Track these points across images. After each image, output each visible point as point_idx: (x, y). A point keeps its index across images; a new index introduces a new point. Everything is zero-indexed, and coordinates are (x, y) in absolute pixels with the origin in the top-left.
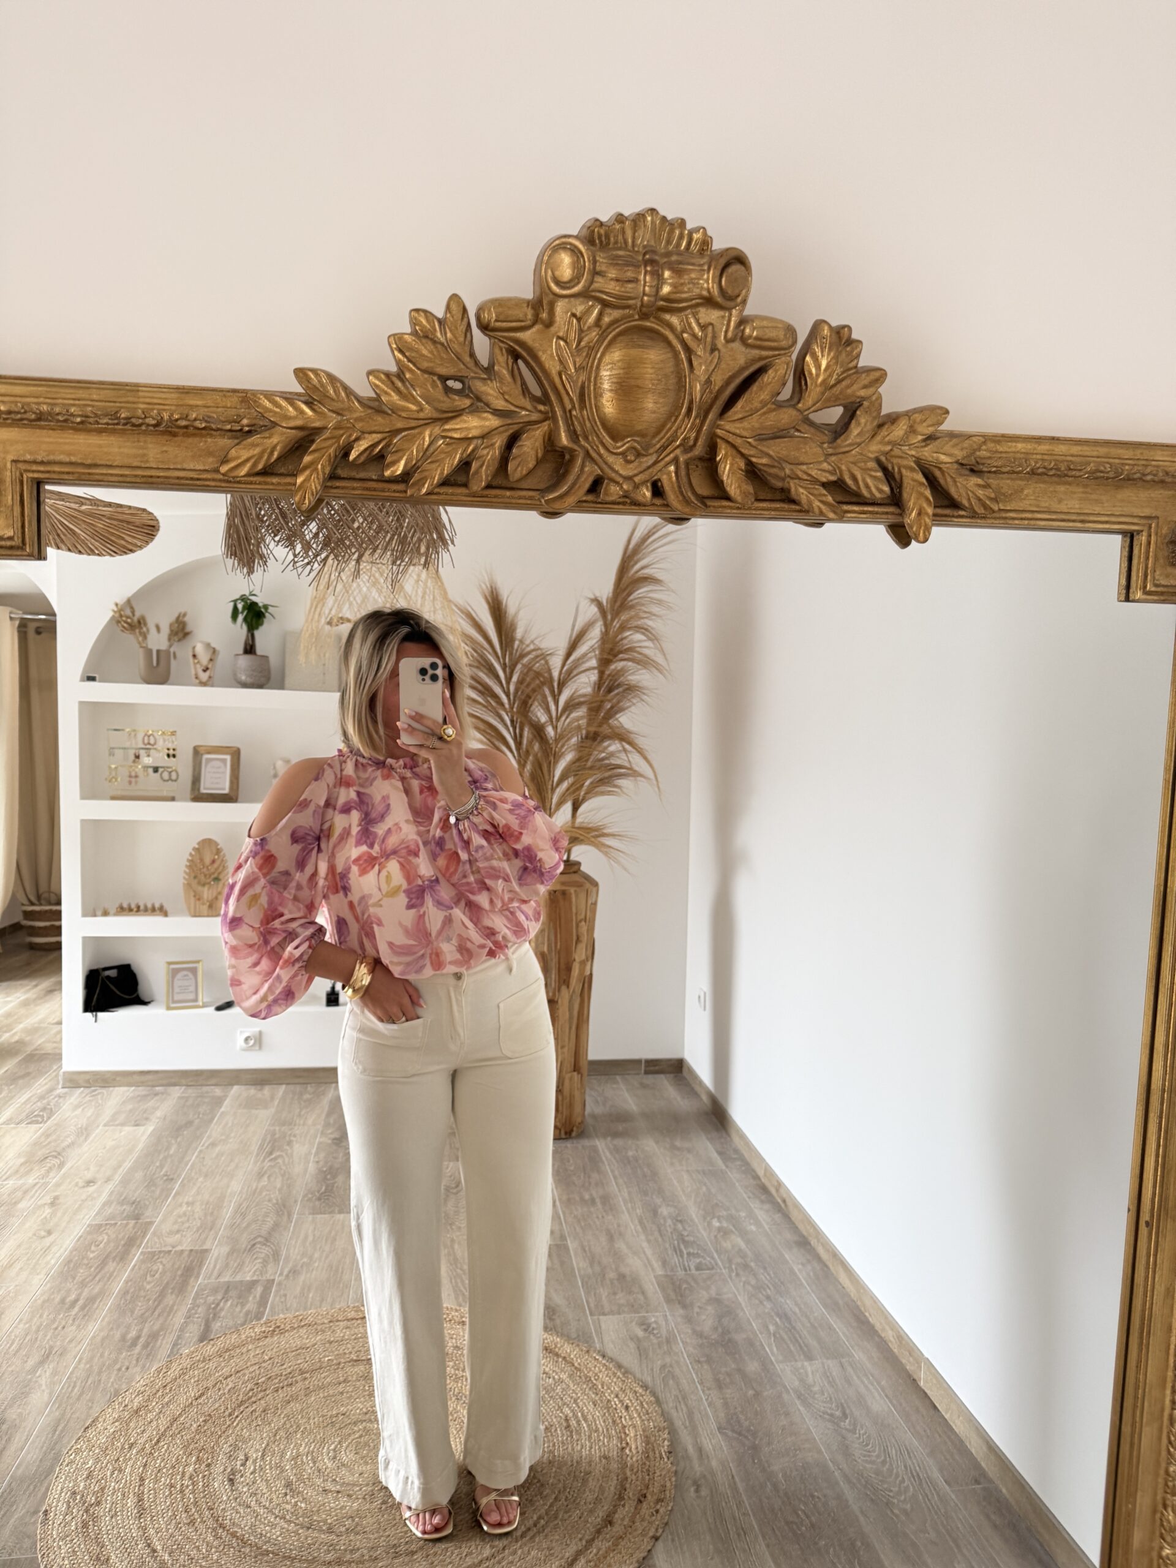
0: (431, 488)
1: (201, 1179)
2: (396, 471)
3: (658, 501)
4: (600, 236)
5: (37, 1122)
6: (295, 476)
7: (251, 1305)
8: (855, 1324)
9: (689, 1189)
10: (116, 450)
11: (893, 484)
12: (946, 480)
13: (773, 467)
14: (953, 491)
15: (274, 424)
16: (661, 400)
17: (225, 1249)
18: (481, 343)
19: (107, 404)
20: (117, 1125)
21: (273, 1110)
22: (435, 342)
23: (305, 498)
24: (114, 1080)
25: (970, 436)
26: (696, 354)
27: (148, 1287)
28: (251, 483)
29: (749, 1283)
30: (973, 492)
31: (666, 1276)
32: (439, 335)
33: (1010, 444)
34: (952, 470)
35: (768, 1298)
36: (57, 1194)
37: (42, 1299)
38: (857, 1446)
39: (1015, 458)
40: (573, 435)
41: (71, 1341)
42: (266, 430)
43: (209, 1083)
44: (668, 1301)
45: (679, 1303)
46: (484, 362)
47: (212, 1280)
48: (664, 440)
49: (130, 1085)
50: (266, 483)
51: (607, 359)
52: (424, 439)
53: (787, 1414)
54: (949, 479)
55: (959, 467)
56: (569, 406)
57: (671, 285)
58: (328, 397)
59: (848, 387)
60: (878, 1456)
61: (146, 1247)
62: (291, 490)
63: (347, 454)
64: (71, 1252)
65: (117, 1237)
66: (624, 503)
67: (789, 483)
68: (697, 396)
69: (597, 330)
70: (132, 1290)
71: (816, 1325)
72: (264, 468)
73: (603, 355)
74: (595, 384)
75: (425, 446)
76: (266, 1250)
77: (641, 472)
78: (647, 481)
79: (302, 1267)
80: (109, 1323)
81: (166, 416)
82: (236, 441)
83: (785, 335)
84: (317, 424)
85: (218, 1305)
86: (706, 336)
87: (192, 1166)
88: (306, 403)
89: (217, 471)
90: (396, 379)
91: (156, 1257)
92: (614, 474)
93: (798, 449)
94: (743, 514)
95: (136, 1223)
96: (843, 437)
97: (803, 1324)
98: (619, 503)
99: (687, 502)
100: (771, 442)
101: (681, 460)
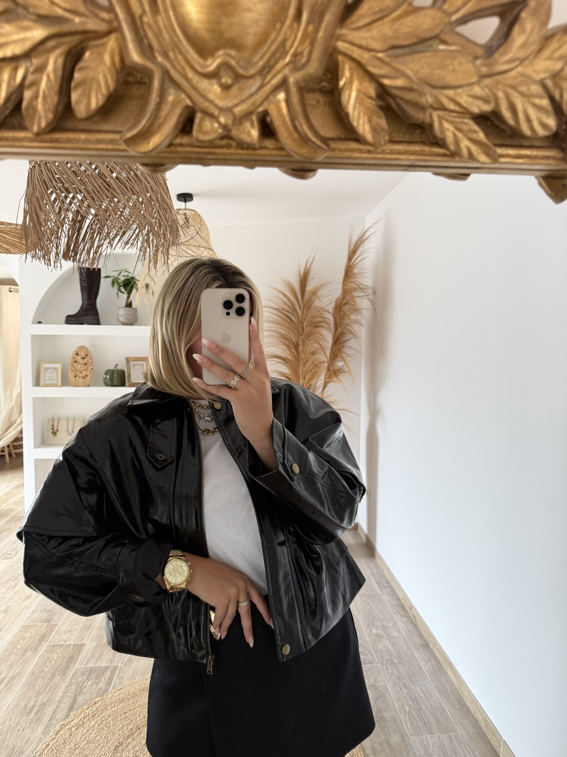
3: (270, 144)
5: (8, 558)
7: (102, 685)
8: (458, 707)
13: (410, 90)
17: (94, 644)
27: (46, 670)
35: (405, 685)
36: (8, 604)
47: (84, 666)
61: (50, 642)
64: (9, 644)
65: (35, 634)
67: (431, 116)
70: (37, 672)
71: (434, 706)
77: (242, 102)
78: (252, 114)
80: (20, 695)
85: (83, 683)
91: (55, 649)
92: (206, 104)
93: (443, 66)
94: (375, 159)
95: (48, 625)
96: (502, 49)
97: (426, 706)
98: (222, 147)
99: (304, 140)
100: (409, 58)
101: (291, 80)
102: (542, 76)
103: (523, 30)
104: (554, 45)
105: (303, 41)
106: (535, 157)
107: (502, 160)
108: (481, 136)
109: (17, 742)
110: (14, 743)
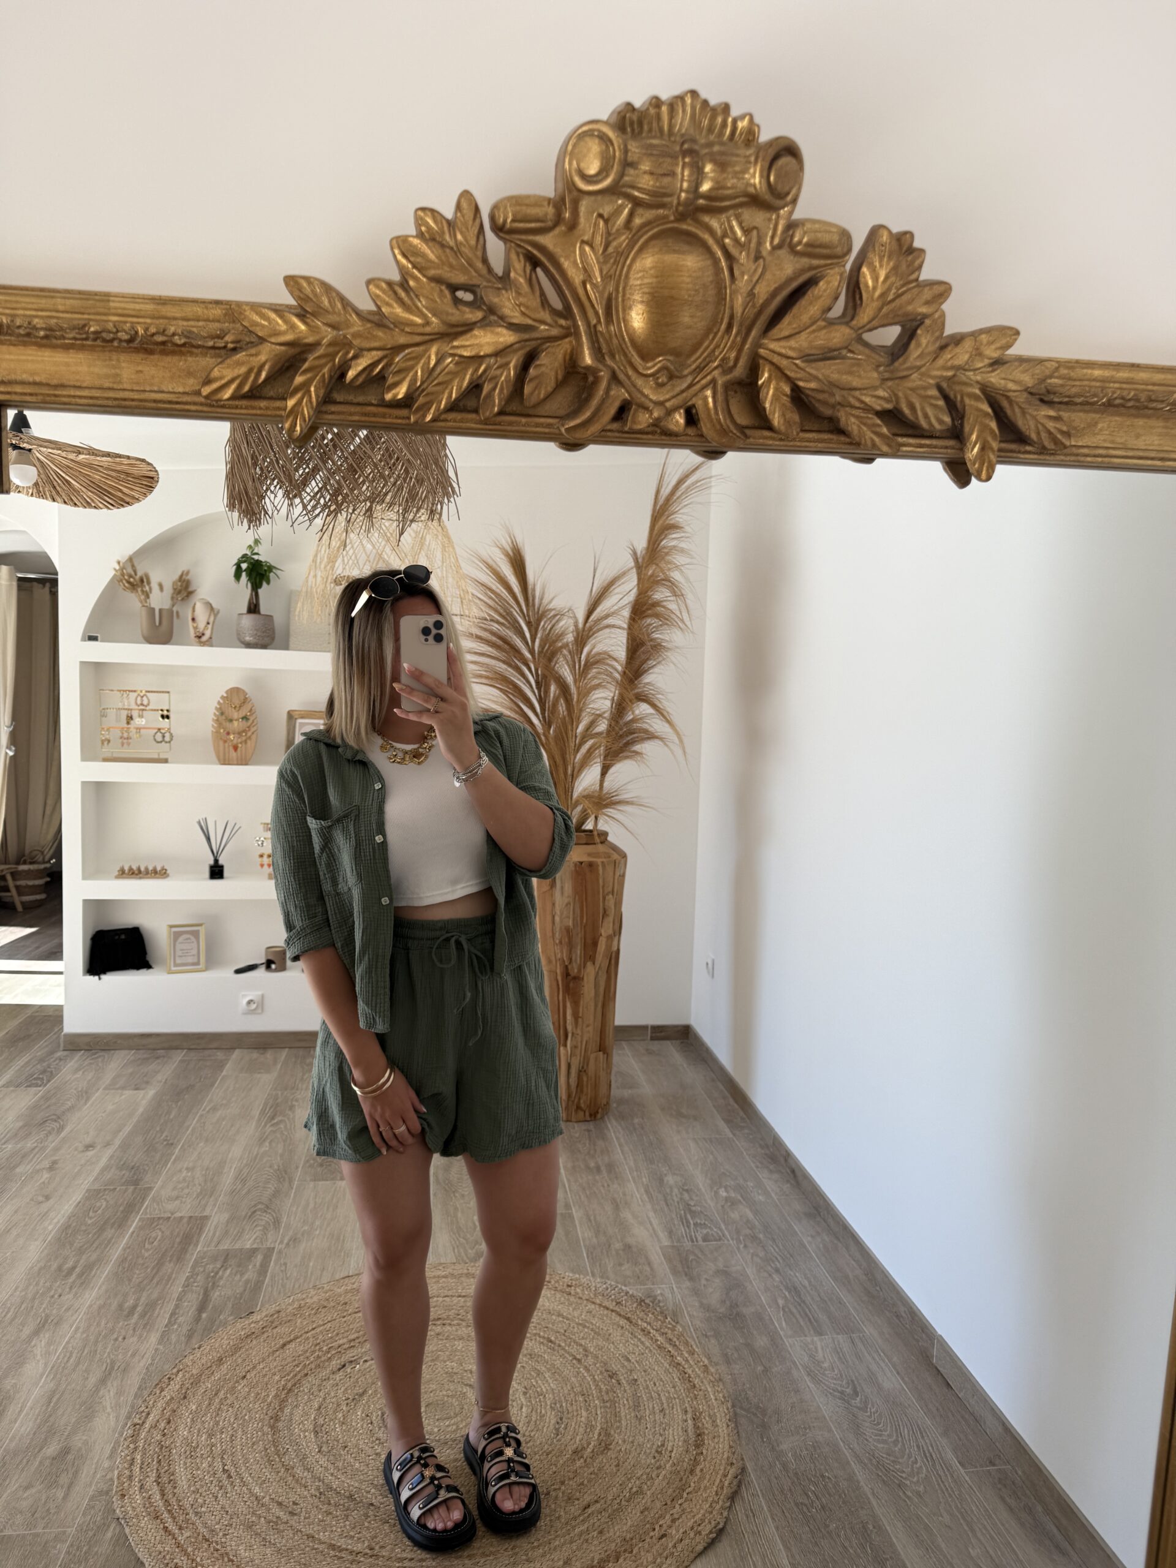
0: (437, 413)
1: (201, 1144)
2: (398, 394)
3: (691, 431)
4: (632, 123)
5: (37, 1086)
6: (285, 399)
7: (251, 1274)
8: (866, 1299)
9: (696, 1158)
10: (84, 369)
11: (954, 415)
12: (1013, 411)
13: (822, 391)
14: (1020, 423)
15: (262, 340)
16: (699, 314)
17: (226, 1216)
18: (495, 247)
19: (76, 316)
20: (117, 1089)
21: (275, 1074)
22: (443, 245)
23: (296, 424)
24: (115, 1042)
25: (1041, 361)
26: (738, 261)
27: (146, 1255)
28: (237, 407)
29: (757, 1255)
30: (1043, 425)
31: (673, 1247)
32: (447, 237)
33: (1085, 371)
34: (1022, 398)
35: (778, 1271)
36: (57, 1158)
37: (38, 1265)
38: (867, 1424)
39: (1090, 387)
40: (597, 352)
41: (68, 1309)
42: (252, 347)
43: (211, 1046)
44: (675, 1272)
45: (686, 1275)
46: (498, 269)
47: (212, 1248)
48: (700, 360)
49: (130, 1048)
50: (253, 408)
51: (638, 265)
52: (429, 357)
53: (797, 1391)
54: (1017, 410)
55: (1029, 396)
56: (594, 321)
57: (712, 179)
58: (321, 308)
59: (910, 302)
60: (890, 1436)
61: (145, 1212)
62: (281, 416)
63: (343, 375)
64: (70, 1217)
65: (116, 1202)
66: (653, 433)
67: (838, 411)
68: (738, 310)
69: (628, 233)
70: (130, 1258)
71: (826, 1299)
72: (251, 390)
73: (634, 260)
74: (624, 295)
75: (431, 366)
76: (267, 1218)
77: (673, 397)
78: (681, 407)
79: (303, 1235)
80: (107, 1291)
81: (141, 331)
82: (219, 360)
83: (840, 240)
84: (310, 340)
85: (217, 1273)
86: (750, 241)
87: (192, 1130)
88: (298, 316)
89: (198, 393)
90: (401, 288)
91: (155, 1224)
92: (643, 399)
93: (850, 373)
94: (786, 446)
95: (135, 1189)
96: (901, 360)
97: (813, 1299)
98: (647, 433)
99: (724, 432)
100: (821, 364)
101: (720, 382)
102: (938, 380)
103: (919, 345)
104: (947, 355)
105: (731, 348)
106: (936, 447)
107: (904, 449)
108: (885, 430)
109: (118, 1355)
110: (112, 1357)
